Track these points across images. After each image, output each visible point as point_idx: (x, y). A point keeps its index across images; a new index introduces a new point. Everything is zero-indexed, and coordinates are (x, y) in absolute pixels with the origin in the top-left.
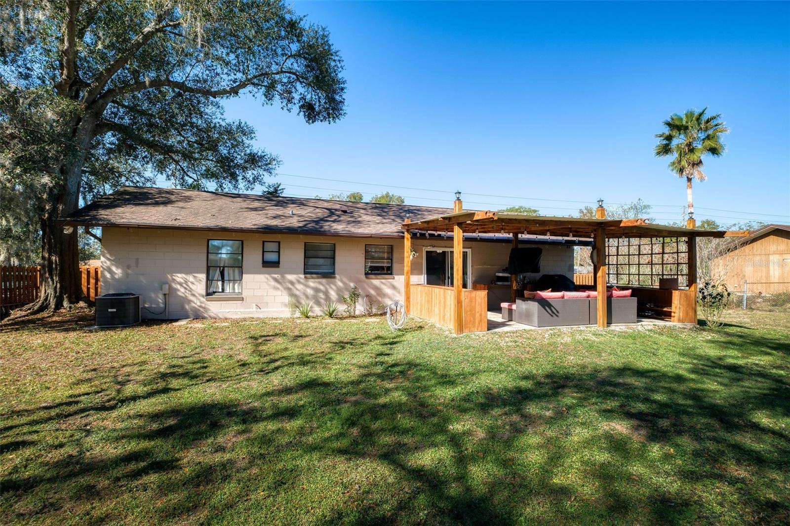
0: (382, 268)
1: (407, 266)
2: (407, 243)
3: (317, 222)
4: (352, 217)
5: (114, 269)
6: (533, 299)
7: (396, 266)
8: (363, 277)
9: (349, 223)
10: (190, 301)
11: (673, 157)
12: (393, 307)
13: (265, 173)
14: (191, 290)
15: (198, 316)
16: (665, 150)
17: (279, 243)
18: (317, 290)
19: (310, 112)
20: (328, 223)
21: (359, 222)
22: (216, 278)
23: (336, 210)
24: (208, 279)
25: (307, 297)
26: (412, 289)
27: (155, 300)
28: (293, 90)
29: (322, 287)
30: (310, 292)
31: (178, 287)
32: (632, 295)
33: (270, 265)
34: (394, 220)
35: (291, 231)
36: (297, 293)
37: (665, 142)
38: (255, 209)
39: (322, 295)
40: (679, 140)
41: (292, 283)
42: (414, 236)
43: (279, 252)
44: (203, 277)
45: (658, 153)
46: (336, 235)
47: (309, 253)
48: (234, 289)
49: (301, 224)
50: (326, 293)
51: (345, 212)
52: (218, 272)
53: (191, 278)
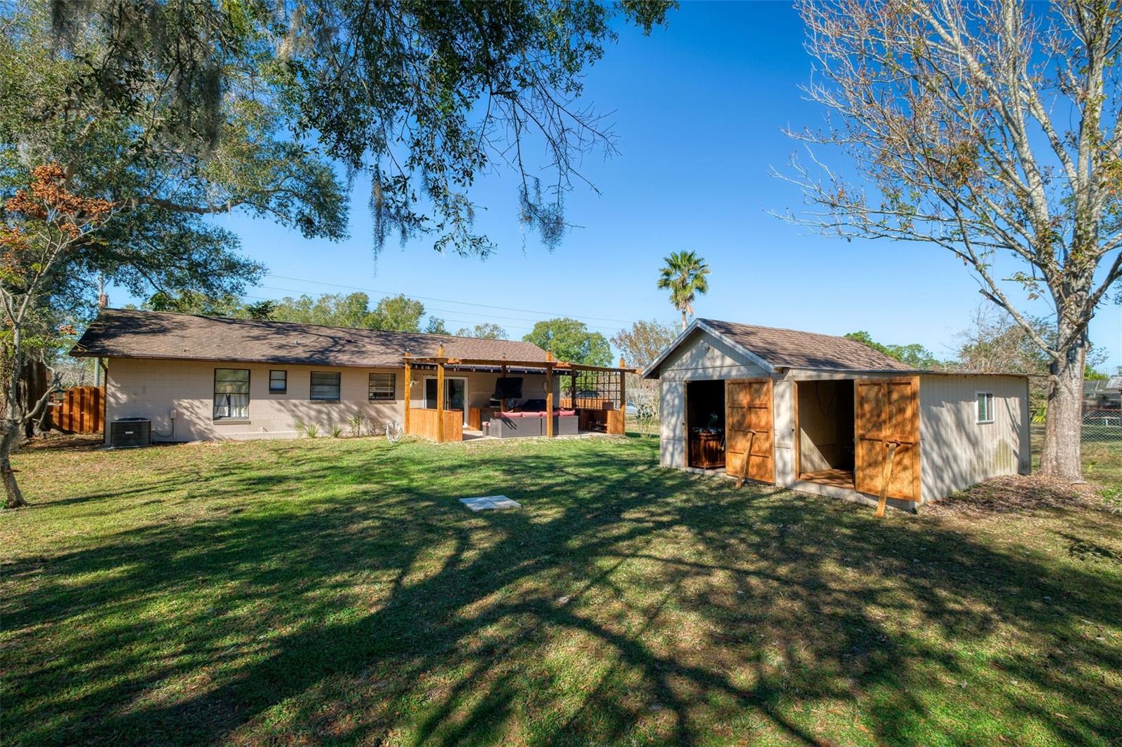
0: (386, 394)
1: (407, 394)
2: (408, 373)
3: (322, 353)
4: (356, 346)
5: (119, 395)
6: (499, 417)
7: (397, 393)
8: (367, 402)
9: (353, 353)
10: (195, 424)
11: (671, 291)
12: (391, 425)
13: (247, 282)
14: (196, 414)
15: (204, 437)
16: (665, 284)
17: (286, 372)
18: (320, 412)
19: (308, 226)
20: (333, 354)
21: (363, 352)
22: (222, 404)
23: (340, 338)
24: (214, 405)
25: (310, 418)
26: (411, 412)
27: (161, 424)
28: (290, 204)
29: (324, 409)
30: (313, 413)
31: (185, 411)
32: (576, 414)
33: (277, 392)
34: (397, 350)
35: (298, 362)
36: (300, 414)
37: (665, 277)
38: (257, 338)
39: (324, 416)
40: (676, 277)
41: (295, 406)
42: (413, 366)
43: (286, 380)
44: (210, 402)
45: (660, 287)
46: (341, 366)
47: (315, 381)
48: (240, 413)
49: (307, 355)
50: (329, 414)
51: (349, 341)
52: (225, 398)
53: (196, 403)
